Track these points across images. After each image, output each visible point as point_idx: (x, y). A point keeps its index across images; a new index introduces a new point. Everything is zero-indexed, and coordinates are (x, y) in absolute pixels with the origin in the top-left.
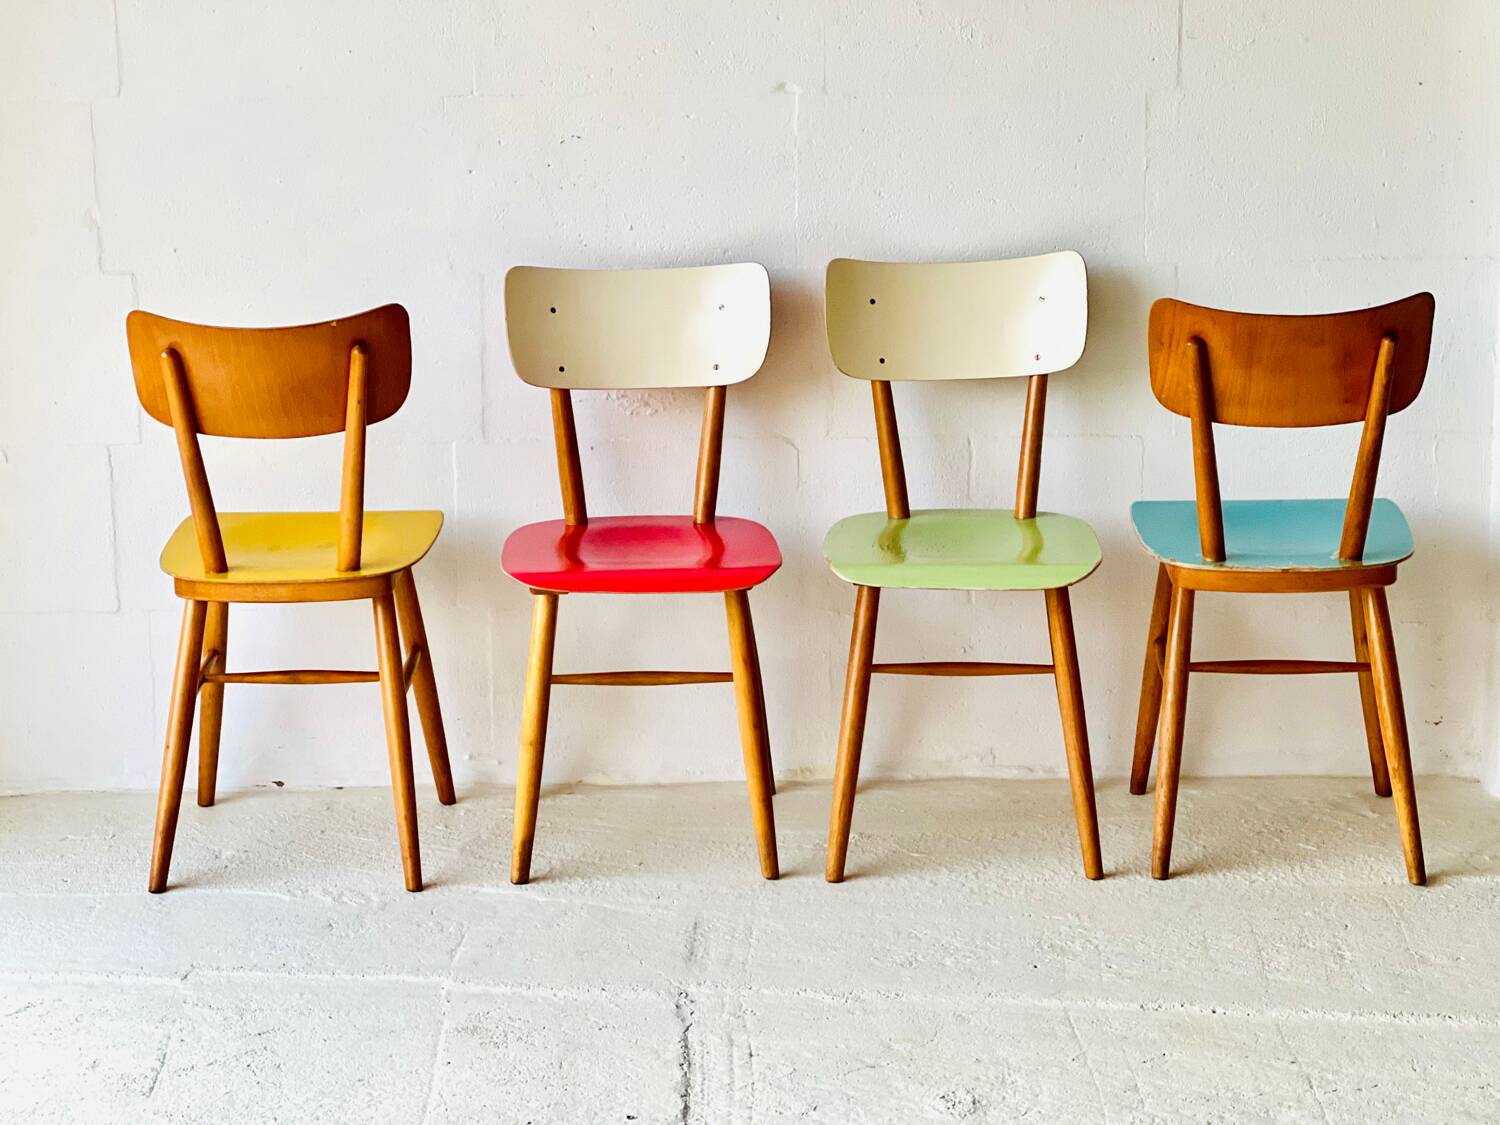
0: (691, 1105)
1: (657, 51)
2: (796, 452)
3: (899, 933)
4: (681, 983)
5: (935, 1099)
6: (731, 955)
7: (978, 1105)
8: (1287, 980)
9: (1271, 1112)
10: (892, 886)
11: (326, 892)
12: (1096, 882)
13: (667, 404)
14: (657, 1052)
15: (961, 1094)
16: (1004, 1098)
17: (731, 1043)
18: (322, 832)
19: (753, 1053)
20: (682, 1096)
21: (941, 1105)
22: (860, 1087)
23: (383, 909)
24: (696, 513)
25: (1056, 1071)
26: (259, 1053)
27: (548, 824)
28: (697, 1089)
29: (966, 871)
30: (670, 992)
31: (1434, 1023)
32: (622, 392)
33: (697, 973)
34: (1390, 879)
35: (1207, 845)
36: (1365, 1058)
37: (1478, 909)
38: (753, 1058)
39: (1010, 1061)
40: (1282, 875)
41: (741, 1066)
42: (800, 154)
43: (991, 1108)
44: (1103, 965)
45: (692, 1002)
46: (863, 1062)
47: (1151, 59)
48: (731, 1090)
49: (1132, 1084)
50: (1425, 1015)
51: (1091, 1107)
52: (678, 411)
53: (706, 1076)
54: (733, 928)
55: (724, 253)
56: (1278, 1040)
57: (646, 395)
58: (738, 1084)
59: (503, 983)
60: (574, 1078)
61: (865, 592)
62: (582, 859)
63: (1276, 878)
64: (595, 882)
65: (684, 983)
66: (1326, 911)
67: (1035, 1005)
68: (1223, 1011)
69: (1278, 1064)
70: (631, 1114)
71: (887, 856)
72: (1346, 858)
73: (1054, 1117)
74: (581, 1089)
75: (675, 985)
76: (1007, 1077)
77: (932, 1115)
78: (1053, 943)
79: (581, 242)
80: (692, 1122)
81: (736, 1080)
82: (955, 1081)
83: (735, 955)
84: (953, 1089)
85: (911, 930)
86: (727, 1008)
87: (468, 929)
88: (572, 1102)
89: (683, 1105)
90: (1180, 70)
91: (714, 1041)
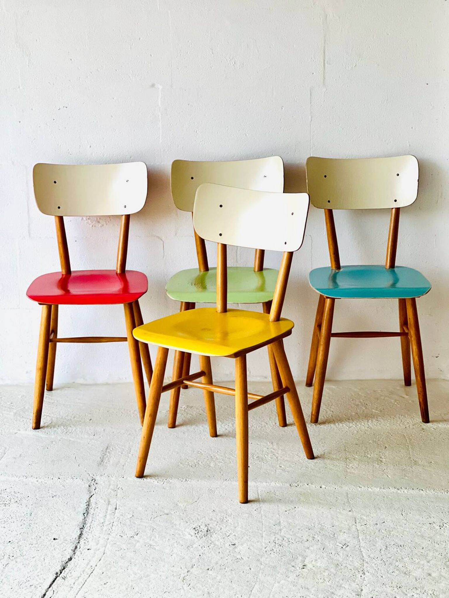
0: (84, 533)
1: (99, 70)
2: (162, 242)
4: (94, 475)
5: (191, 529)
6: (119, 461)
7: (209, 532)
8: (355, 472)
9: (336, 535)
10: (196, 430)
12: (283, 428)
13: (107, 222)
14: (75, 508)
15: (203, 527)
16: (221, 529)
17: (109, 503)
19: (117, 508)
20: (80, 529)
21: (193, 532)
22: (160, 524)
24: (117, 269)
25: (247, 515)
27: (56, 402)
28: (88, 525)
31: (415, 492)
32: (88, 217)
33: (102, 470)
34: (408, 425)
35: (334, 411)
36: (382, 509)
37: (444, 439)
38: (116, 510)
39: (228, 511)
40: (363, 424)
41: (110, 514)
42: (162, 114)
43: (214, 534)
44: (278, 466)
45: (97, 484)
46: (164, 512)
47: (312, 73)
48: (103, 526)
49: (278, 521)
50: (412, 489)
52: (112, 225)
53: (94, 519)
54: (123, 449)
55: (130, 157)
56: (346, 500)
57: (99, 219)
58: (107, 523)
59: (15, 475)
60: (35, 520)
61: (184, 304)
62: (66, 417)
63: (360, 426)
64: (69, 428)
65: (95, 475)
66: (379, 441)
68: (325, 487)
69: (344, 512)
70: (56, 538)
71: (197, 416)
72: (392, 416)
73: (241, 538)
74: (37, 525)
75: (91, 476)
76: (225, 518)
77: (188, 537)
78: (259, 456)
79: (69, 153)
80: (82, 541)
81: (106, 520)
82: (201, 521)
83: (121, 462)
84: (200, 525)
85: (199, 450)
86: (111, 487)
87: (8, 450)
88: (31, 532)
89: (80, 533)
90: (324, 78)
91: (101, 502)
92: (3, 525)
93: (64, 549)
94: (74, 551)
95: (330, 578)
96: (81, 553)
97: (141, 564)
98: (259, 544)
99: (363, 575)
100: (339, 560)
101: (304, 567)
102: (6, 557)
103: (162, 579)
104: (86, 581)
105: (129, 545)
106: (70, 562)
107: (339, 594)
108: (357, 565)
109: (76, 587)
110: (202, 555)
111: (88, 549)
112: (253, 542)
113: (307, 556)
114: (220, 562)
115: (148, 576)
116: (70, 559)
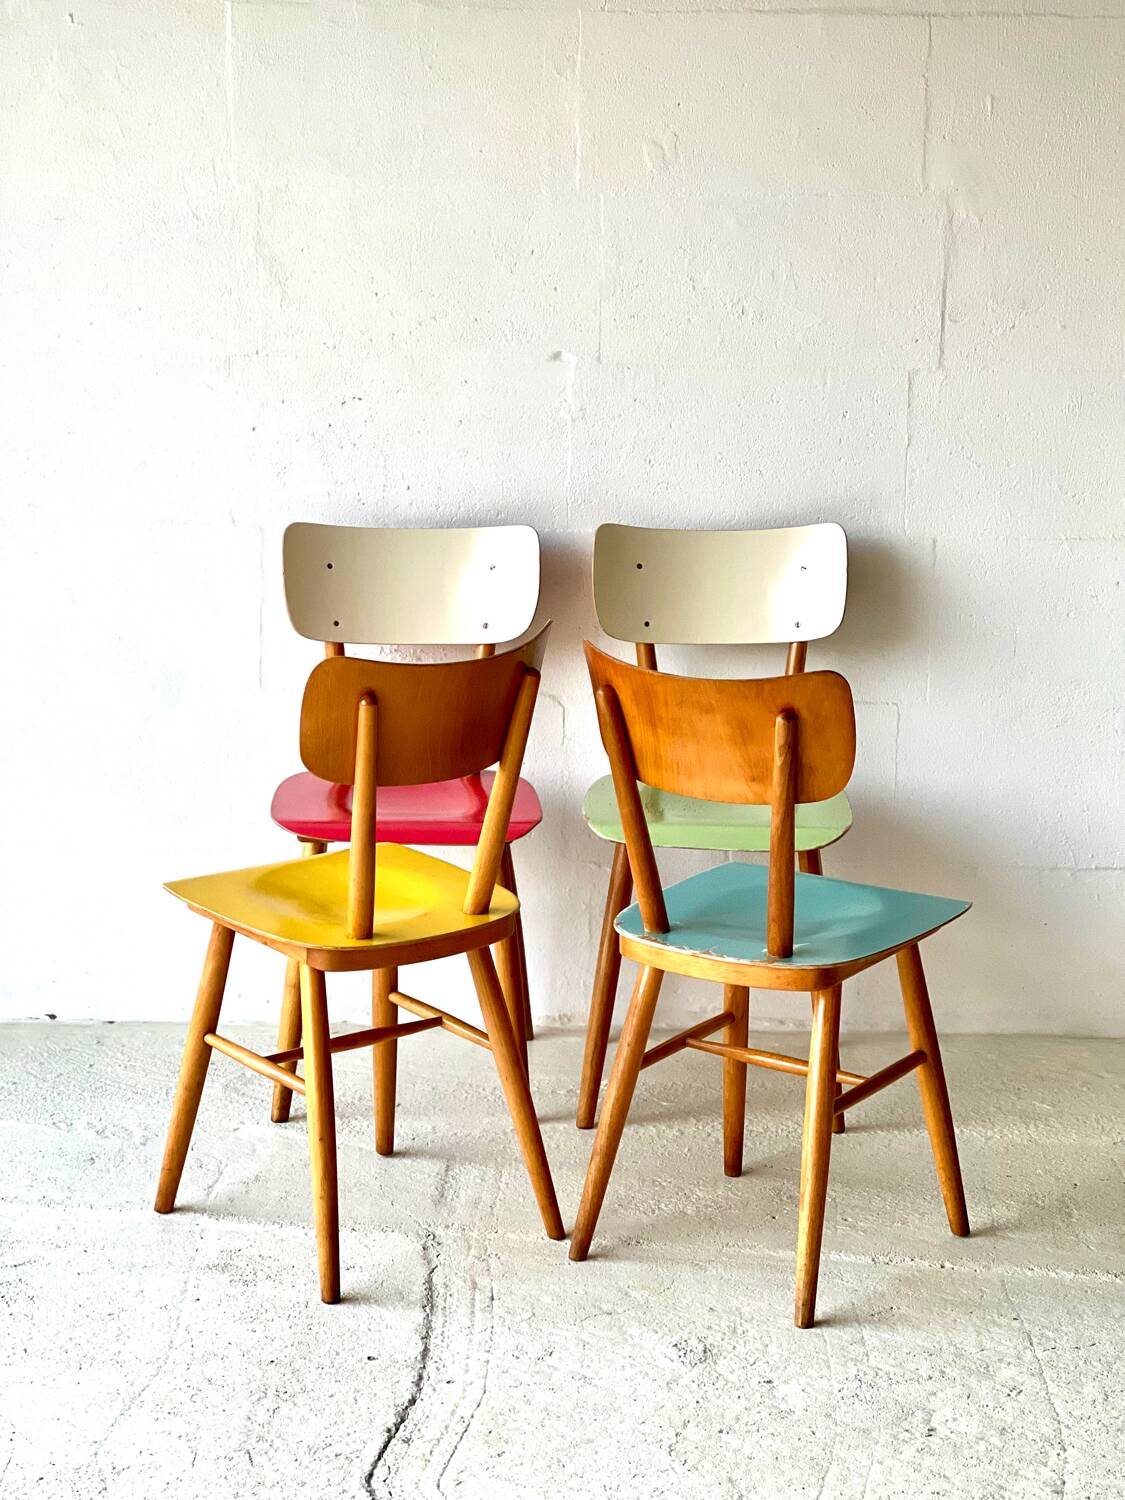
0: (431, 1347)
1: (437, 318)
2: (562, 709)
3: (644, 1181)
4: (429, 1225)
5: (667, 1347)
6: (480, 1198)
7: (709, 1353)
8: (1016, 1237)
9: (991, 1369)
10: (640, 1134)
11: (90, 1125)
12: (838, 1135)
14: (401, 1293)
15: (693, 1342)
16: (734, 1348)
17: (474, 1285)
18: (91, 1066)
19: (495, 1297)
20: (423, 1338)
21: (674, 1353)
22: (596, 1333)
26: (14, 1284)
28: (438, 1331)
29: (713, 1121)
30: (418, 1234)
32: (395, 647)
33: (445, 1215)
36: (1085, 1317)
38: (494, 1302)
39: (743, 1311)
40: (1016, 1132)
41: (483, 1310)
42: (574, 421)
43: (722, 1358)
44: (839, 1218)
45: (439, 1244)
46: (600, 1309)
47: (914, 340)
48: (471, 1333)
49: (859, 1336)
51: (818, 1358)
53: (448, 1319)
54: (483, 1171)
55: (498, 515)
56: (1003, 1296)
57: (419, 651)
58: (478, 1327)
59: (256, 1221)
60: (319, 1317)
62: (342, 1098)
63: (1010, 1136)
64: (354, 1122)
65: (432, 1225)
66: (1057, 1170)
67: (771, 1256)
68: (952, 1266)
69: (1002, 1321)
70: (372, 1355)
71: (638, 1104)
72: (1079, 1118)
73: (782, 1368)
74: (325, 1329)
75: (424, 1227)
76: (739, 1326)
77: (665, 1363)
78: (792, 1194)
79: (359, 500)
80: (430, 1364)
81: (476, 1324)
82: (688, 1330)
83: (484, 1199)
84: (685, 1338)
85: (655, 1178)
86: (473, 1252)
87: (227, 1165)
88: (315, 1342)
89: (423, 1347)
90: (942, 352)
91: (457, 1284)
92: (251, 1326)
93: (395, 1379)
94: (418, 1385)
95: (992, 1458)
96: (434, 1390)
97: (572, 1416)
98: (825, 1381)
99: (1061, 1452)
100: (1005, 1421)
101: (931, 1433)
102: (271, 1393)
103: (622, 1449)
104: (456, 1447)
105: (537, 1376)
106: (413, 1407)
107: (1015, 1490)
108: (1047, 1431)
109: (438, 1460)
110: (701, 1401)
111: (448, 1382)
112: (810, 1377)
113: (934, 1411)
114: (744, 1418)
115: (589, 1441)
116: (413, 1402)
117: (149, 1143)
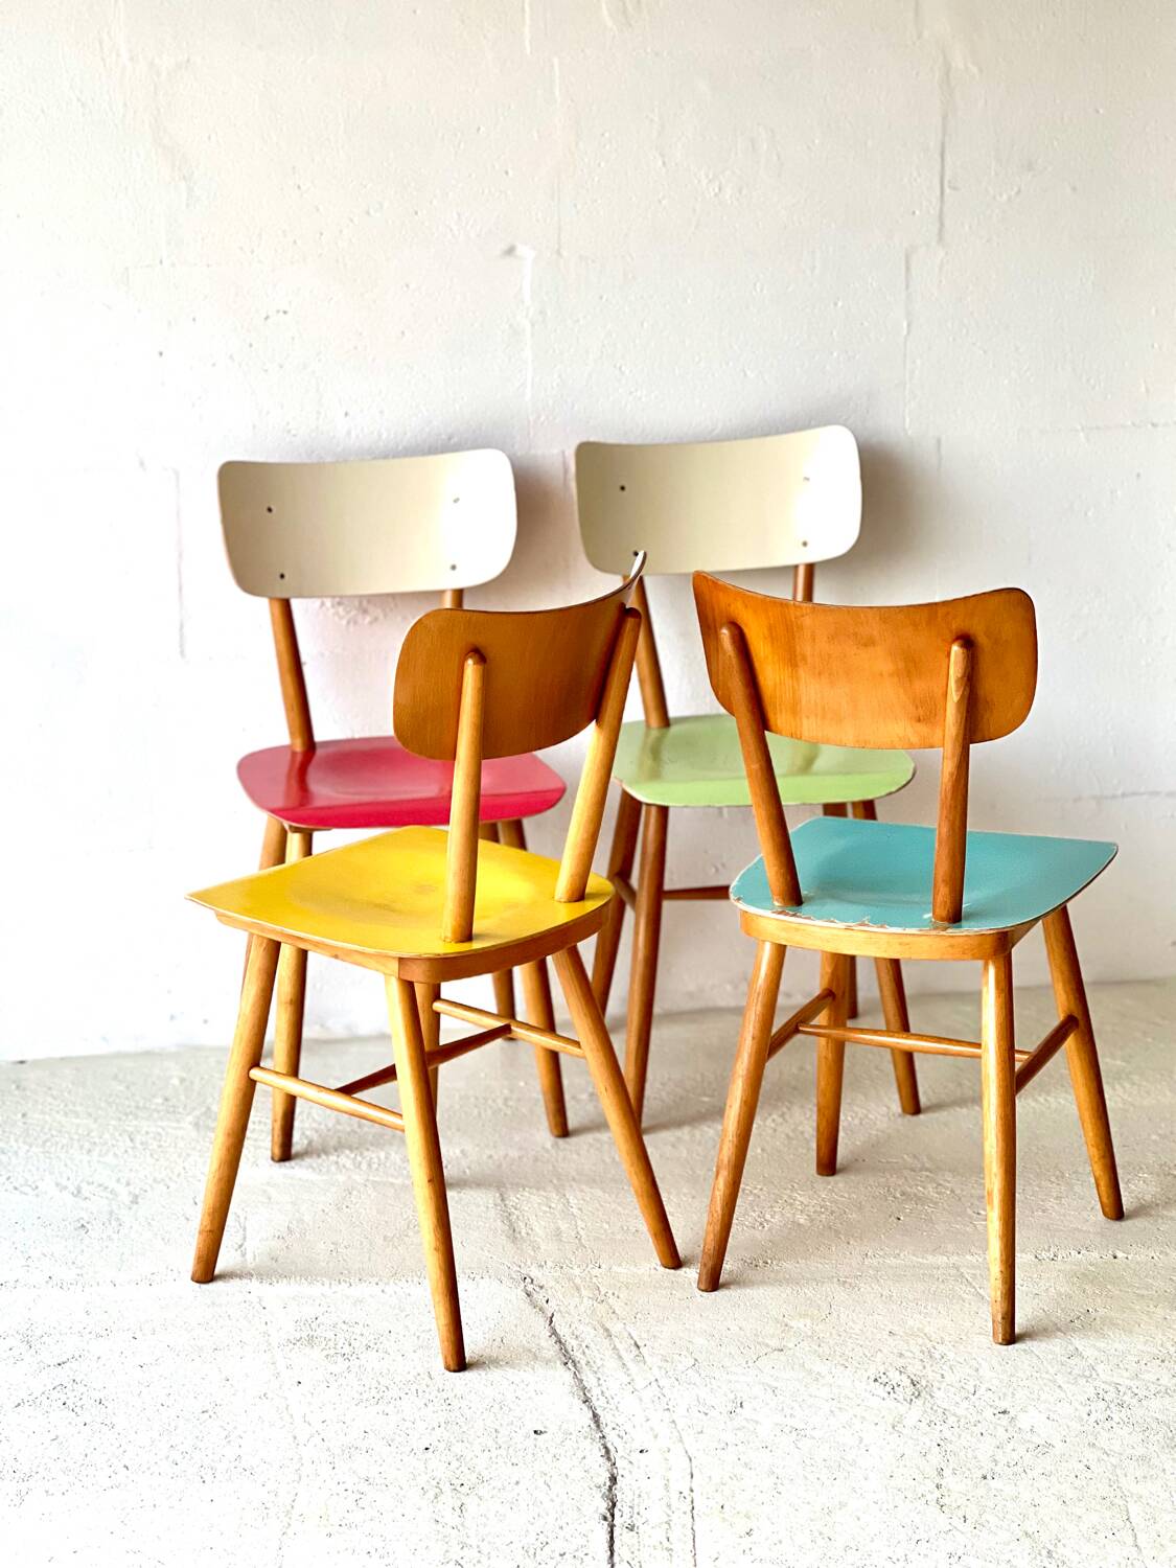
0: (599, 1412)
1: (372, 212)
4: (520, 1267)
5: (867, 1383)
6: (558, 1229)
7: (919, 1386)
13: (388, 610)
14: (530, 1351)
15: (895, 1376)
16: (942, 1376)
17: (608, 1333)
18: (23, 1115)
19: (639, 1344)
20: (584, 1402)
21: (878, 1389)
22: (778, 1375)
23: (137, 1203)
26: (69, 1386)
28: (597, 1391)
30: (513, 1278)
32: (337, 600)
33: (532, 1253)
38: (641, 1350)
39: (926, 1331)
41: (635, 1361)
42: (533, 325)
43: (936, 1389)
45: (541, 1287)
46: (767, 1346)
47: (909, 212)
48: (635, 1389)
51: (1042, 1378)
53: (599, 1375)
54: (545, 1196)
57: (365, 602)
58: (640, 1383)
59: (317, 1281)
61: (654, 811)
64: (366, 1153)
65: (523, 1265)
67: (921, 1264)
68: (1125, 1255)
70: (537, 1429)
73: (1009, 1394)
74: (466, 1402)
75: (514, 1269)
76: (933, 1350)
77: (877, 1403)
78: (903, 1189)
79: (289, 432)
80: (608, 1432)
81: (635, 1377)
82: (879, 1360)
83: (563, 1228)
84: (881, 1370)
86: (585, 1293)
88: (464, 1419)
89: (591, 1413)
90: (942, 224)
91: (588, 1334)
92: (380, 1408)
93: (580, 1455)
94: (609, 1459)
96: (631, 1463)
97: (806, 1477)
98: (1066, 1405)
102: (446, 1487)
103: (885, 1511)
104: (693, 1530)
105: (740, 1433)
106: (617, 1486)
109: (681, 1548)
110: (941, 1443)
111: (641, 1452)
112: (1046, 1401)
114: (1002, 1458)
115: (842, 1505)
116: (613, 1479)
117: (140, 1200)
